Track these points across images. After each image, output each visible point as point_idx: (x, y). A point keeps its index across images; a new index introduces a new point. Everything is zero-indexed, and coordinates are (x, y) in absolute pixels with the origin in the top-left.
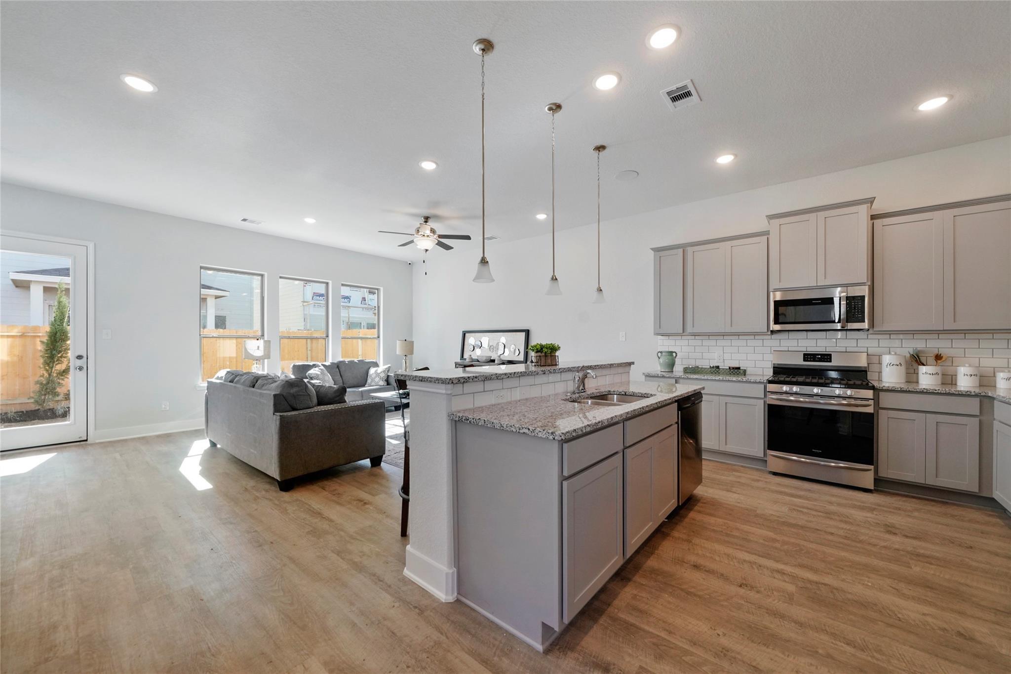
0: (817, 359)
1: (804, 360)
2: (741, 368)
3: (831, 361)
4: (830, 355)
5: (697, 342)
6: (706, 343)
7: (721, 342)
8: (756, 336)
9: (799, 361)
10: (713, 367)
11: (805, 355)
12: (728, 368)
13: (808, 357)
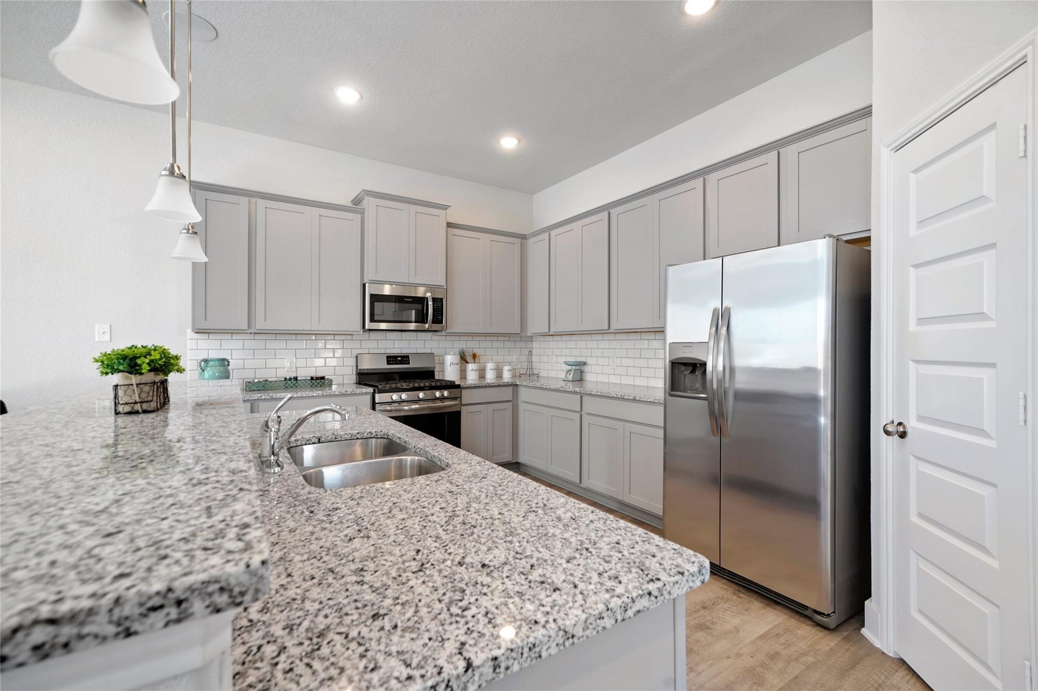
0: (398, 362)
1: (388, 364)
2: (326, 377)
3: (409, 363)
4: (408, 357)
5: (257, 344)
6: (272, 344)
7: (292, 344)
8: (336, 336)
9: (383, 365)
10: (290, 379)
11: (388, 357)
12: (310, 378)
13: (391, 359)
